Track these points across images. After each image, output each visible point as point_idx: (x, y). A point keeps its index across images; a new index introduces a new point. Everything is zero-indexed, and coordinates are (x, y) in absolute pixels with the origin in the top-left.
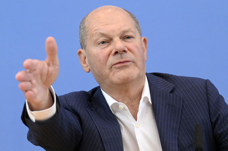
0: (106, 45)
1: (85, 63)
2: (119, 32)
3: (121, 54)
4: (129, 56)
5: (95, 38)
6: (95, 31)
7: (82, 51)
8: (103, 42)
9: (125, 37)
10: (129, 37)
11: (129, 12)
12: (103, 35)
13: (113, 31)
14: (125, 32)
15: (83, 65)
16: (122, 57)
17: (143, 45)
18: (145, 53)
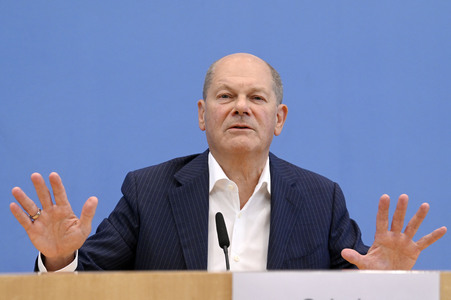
0: (227, 100)
2: (247, 88)
3: (242, 116)
4: (251, 121)
6: (220, 81)
7: (202, 102)
8: (225, 96)
9: (253, 97)
10: (258, 98)
11: (272, 69)
12: (227, 88)
13: (240, 85)
14: (255, 90)
16: (242, 121)
17: (281, 114)
18: (279, 125)
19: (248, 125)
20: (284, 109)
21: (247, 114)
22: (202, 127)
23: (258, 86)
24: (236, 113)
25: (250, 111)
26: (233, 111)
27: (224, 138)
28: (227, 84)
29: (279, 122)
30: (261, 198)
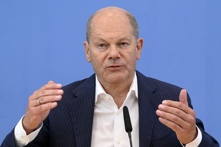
0: (104, 48)
1: (88, 54)
2: (116, 40)
3: (114, 60)
5: (96, 41)
6: (97, 35)
8: (102, 45)
9: (121, 44)
10: (124, 44)
12: (102, 40)
13: (111, 39)
15: (87, 54)
16: (115, 63)
17: (139, 45)
18: (139, 51)
19: (119, 65)
20: (141, 41)
21: (118, 58)
22: (89, 60)
23: (123, 36)
24: (110, 58)
25: (119, 56)
26: (109, 57)
27: (105, 73)
28: (102, 37)
29: (138, 49)
30: (133, 100)
